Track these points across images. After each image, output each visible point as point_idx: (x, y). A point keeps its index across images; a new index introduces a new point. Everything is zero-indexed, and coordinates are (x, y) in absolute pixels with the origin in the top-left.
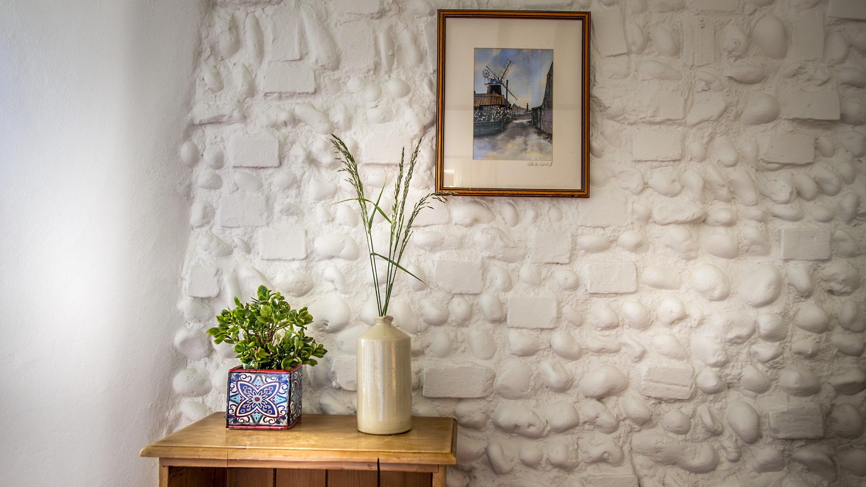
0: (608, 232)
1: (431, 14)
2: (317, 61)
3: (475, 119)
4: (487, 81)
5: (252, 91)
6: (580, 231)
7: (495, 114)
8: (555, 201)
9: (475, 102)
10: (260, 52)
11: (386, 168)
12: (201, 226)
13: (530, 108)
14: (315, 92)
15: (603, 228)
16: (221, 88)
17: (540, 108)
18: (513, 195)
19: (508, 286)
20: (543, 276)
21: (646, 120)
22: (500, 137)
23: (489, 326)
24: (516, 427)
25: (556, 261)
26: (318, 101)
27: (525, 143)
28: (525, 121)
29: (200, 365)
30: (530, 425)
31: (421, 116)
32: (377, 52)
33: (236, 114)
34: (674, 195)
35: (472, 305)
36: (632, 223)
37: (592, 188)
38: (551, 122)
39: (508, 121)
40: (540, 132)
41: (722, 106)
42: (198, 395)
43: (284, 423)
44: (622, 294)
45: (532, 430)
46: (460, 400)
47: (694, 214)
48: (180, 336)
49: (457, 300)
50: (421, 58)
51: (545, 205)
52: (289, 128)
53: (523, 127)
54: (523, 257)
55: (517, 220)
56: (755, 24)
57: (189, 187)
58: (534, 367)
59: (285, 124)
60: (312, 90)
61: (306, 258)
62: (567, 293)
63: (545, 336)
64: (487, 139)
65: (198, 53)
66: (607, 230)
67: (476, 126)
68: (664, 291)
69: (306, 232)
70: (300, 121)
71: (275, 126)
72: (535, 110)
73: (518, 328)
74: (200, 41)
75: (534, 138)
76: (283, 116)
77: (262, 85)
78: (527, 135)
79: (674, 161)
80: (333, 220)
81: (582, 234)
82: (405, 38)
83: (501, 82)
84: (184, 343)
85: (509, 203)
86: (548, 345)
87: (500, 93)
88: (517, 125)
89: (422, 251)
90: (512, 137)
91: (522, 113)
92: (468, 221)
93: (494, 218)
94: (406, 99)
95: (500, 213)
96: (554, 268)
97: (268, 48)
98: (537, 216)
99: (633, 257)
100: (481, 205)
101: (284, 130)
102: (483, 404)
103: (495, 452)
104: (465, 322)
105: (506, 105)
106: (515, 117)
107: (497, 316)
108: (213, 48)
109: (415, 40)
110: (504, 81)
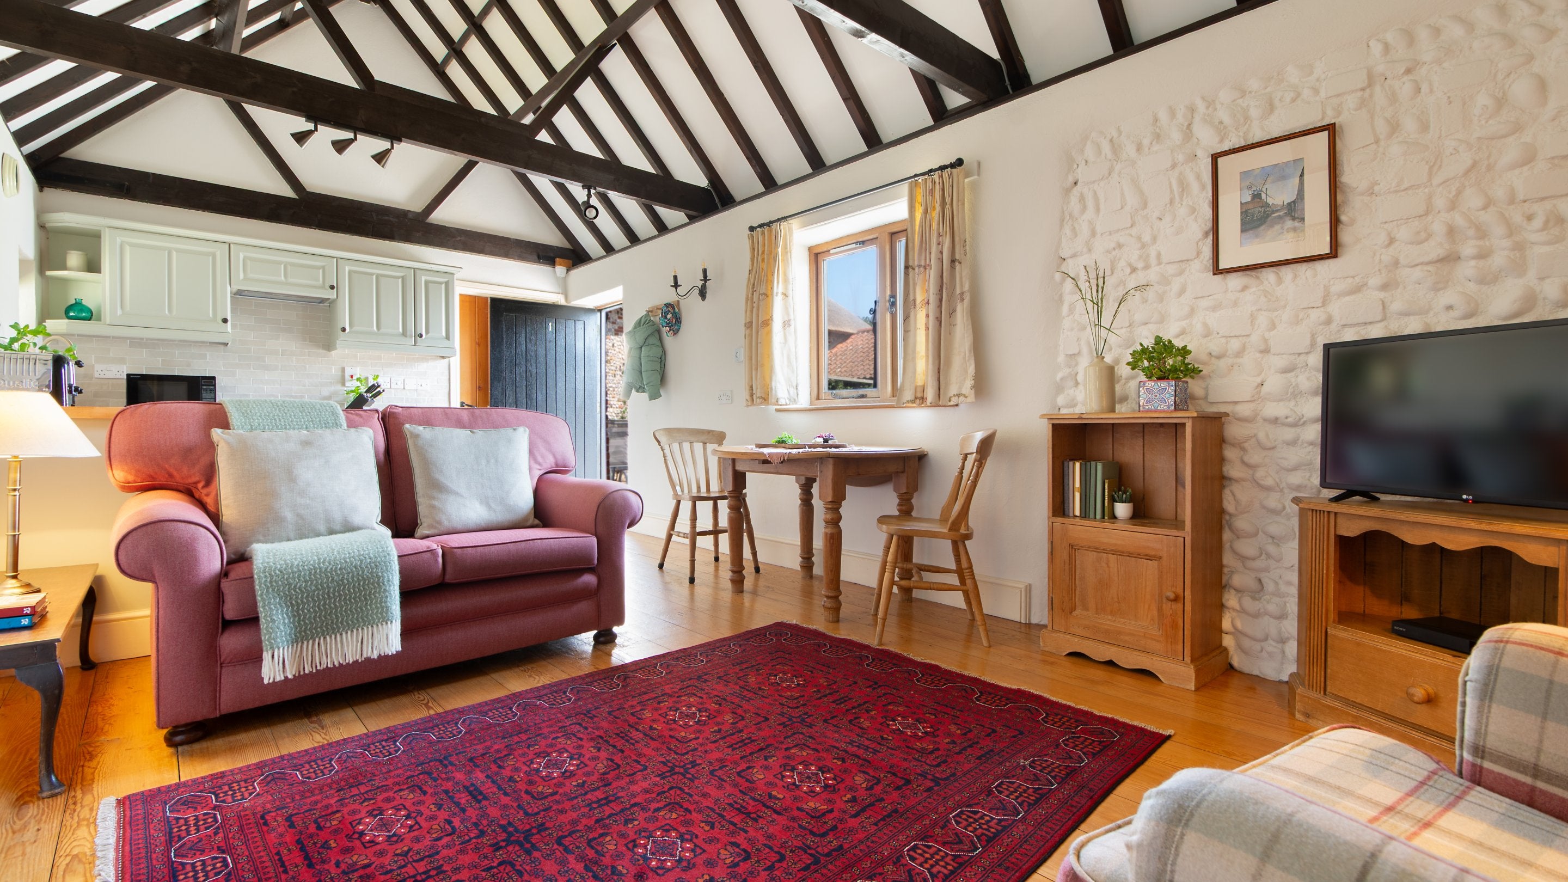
0: (1357, 279)
1: (1208, 157)
2: (1132, 208)
3: (1242, 220)
4: (1251, 192)
5: (1093, 234)
6: (1332, 282)
7: (1257, 211)
8: (1311, 264)
9: (1241, 209)
10: (1098, 210)
11: (1180, 263)
12: (1068, 316)
13: (1285, 203)
14: (1132, 226)
15: (1353, 277)
16: (1076, 235)
17: (1294, 202)
18: (1273, 266)
19: (1273, 326)
20: (1300, 318)
21: (1391, 190)
22: (1262, 228)
23: (1258, 355)
24: (1276, 419)
25: (1310, 306)
26: (1134, 231)
27: (1282, 228)
28: (1281, 213)
29: (1071, 392)
30: (1287, 418)
31: (1203, 226)
32: (1172, 191)
33: (1085, 250)
34: (1421, 242)
35: (1245, 343)
36: (1379, 270)
37: (1339, 251)
38: (1303, 209)
39: (1268, 216)
40: (1294, 219)
41: (1469, 162)
42: (1070, 407)
43: (1173, 408)
44: (1371, 323)
45: (1290, 420)
46: (1236, 403)
47: (1439, 255)
48: (1060, 375)
49: (1233, 340)
50: (1203, 187)
51: (1302, 267)
52: (1117, 251)
53: (1280, 217)
54: (1285, 307)
55: (1280, 281)
56: (1510, 86)
57: (1061, 295)
58: (1293, 380)
59: (1114, 249)
60: (1130, 225)
61: (1130, 326)
62: (1321, 327)
63: (1302, 357)
64: (1251, 232)
65: (1062, 220)
66: (1356, 278)
67: (1242, 224)
68: (1412, 317)
69: (1129, 311)
70: (1123, 245)
71: (1108, 252)
72: (1289, 204)
73: (1278, 355)
74: (1063, 212)
75: (1289, 223)
76: (1113, 245)
77: (1099, 229)
78: (1284, 222)
79: (1420, 216)
80: (1146, 301)
81: (1334, 284)
82: (1191, 177)
83: (1261, 191)
84: (1062, 379)
85: (1274, 272)
86: (1304, 364)
87: (1261, 198)
88: (1275, 217)
89: (1208, 312)
90: (1272, 226)
91: (1279, 208)
92: (1239, 288)
93: (1262, 283)
94: (1193, 217)
95: (1267, 279)
96: (1310, 311)
97: (1102, 207)
98: (1295, 276)
99: (1382, 295)
100: (1252, 276)
101: (1114, 253)
102: (1252, 406)
103: (1261, 435)
104: (1239, 354)
105: (1266, 205)
106: (1273, 212)
107: (1262, 347)
108: (1071, 215)
109: (1198, 177)
110: (1264, 189)
